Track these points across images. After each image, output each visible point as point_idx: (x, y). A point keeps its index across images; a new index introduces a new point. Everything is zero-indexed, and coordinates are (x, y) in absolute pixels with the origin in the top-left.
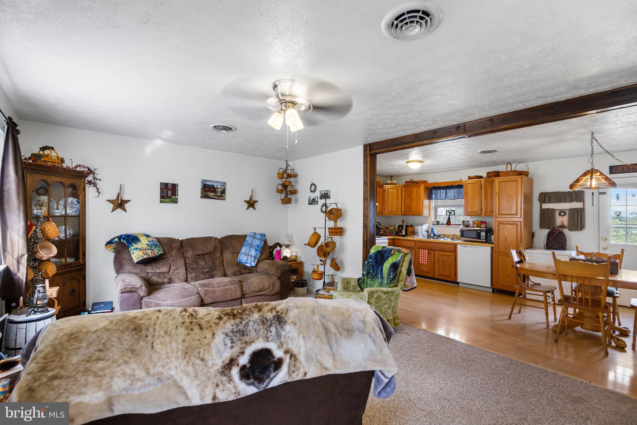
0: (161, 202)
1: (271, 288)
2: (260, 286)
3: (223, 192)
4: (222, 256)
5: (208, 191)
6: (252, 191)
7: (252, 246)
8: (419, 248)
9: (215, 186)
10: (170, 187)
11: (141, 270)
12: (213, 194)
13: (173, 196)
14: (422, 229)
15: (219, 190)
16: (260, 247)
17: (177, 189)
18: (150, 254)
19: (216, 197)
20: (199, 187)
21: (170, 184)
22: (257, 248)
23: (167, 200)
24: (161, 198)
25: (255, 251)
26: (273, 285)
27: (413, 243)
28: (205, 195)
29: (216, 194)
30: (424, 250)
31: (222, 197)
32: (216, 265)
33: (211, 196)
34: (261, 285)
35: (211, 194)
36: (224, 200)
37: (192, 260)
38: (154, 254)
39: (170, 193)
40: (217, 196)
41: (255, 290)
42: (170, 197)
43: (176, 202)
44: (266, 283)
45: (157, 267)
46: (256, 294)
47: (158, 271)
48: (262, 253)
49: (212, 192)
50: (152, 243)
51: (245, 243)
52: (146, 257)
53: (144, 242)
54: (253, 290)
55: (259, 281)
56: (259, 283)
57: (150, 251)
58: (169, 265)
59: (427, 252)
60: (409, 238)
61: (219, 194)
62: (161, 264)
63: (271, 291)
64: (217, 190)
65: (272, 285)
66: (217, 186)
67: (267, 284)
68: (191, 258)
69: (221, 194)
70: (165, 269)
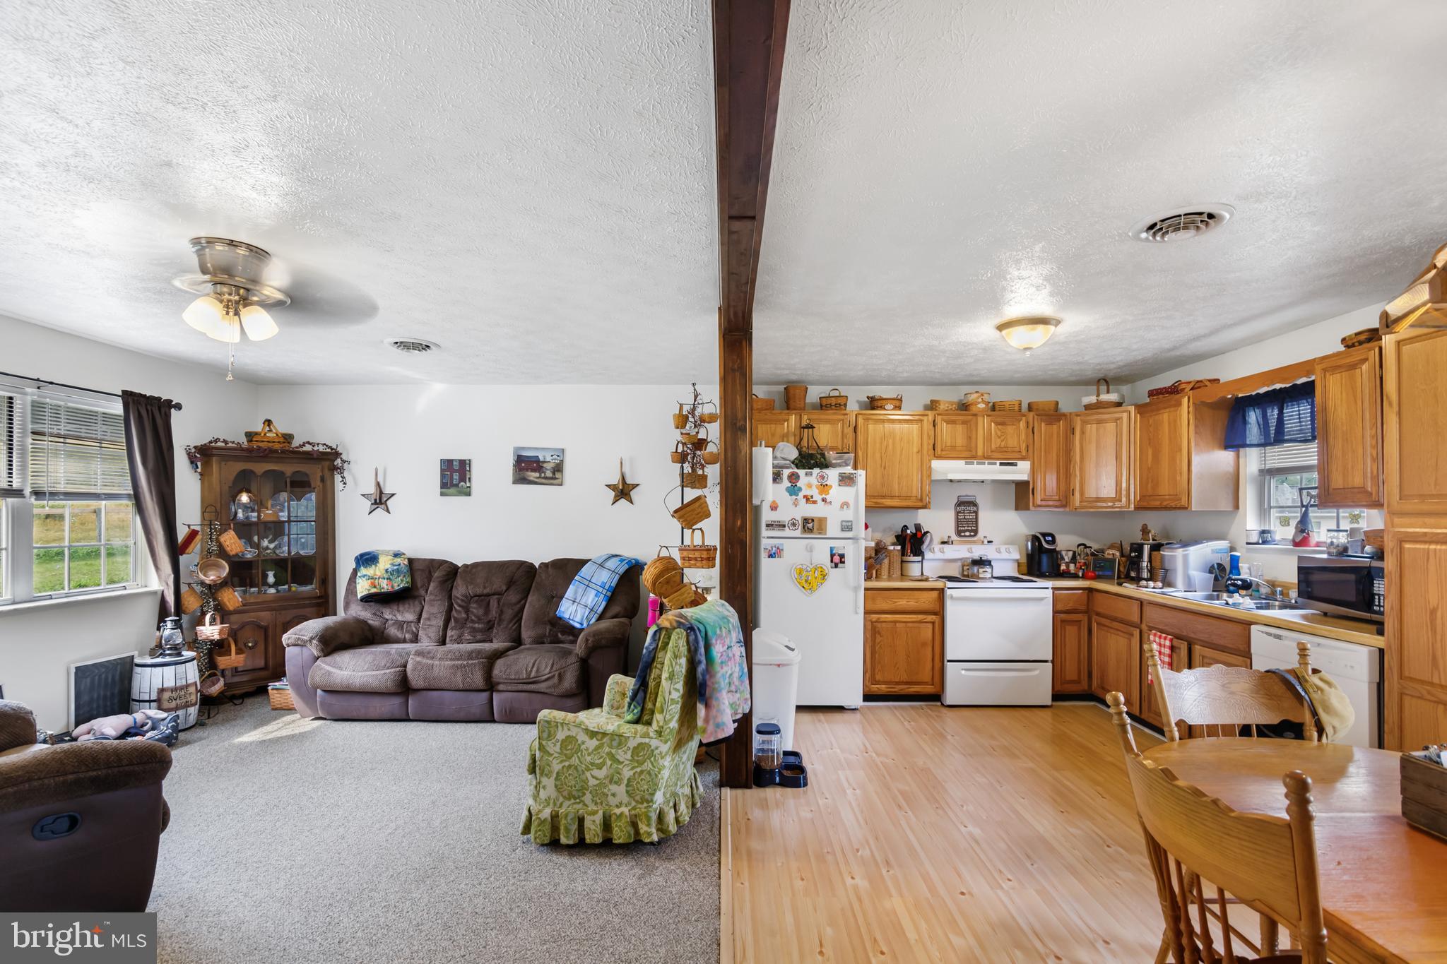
0: (442, 494)
1: (556, 680)
2: (531, 671)
3: (559, 468)
4: (523, 601)
5: (527, 470)
6: (621, 463)
7: (591, 585)
8: (1151, 629)
9: (541, 459)
10: (456, 466)
11: (375, 614)
12: (537, 475)
13: (462, 483)
14: (1185, 557)
15: (547, 466)
16: (607, 587)
17: (468, 469)
18: (385, 586)
19: (543, 481)
20: (510, 461)
21: (456, 460)
22: (600, 590)
23: (452, 490)
24: (441, 488)
25: (596, 596)
26: (560, 674)
27: (1135, 608)
28: (520, 479)
29: (543, 475)
30: (1160, 637)
31: (556, 479)
32: (503, 617)
33: (532, 479)
34: (535, 669)
35: (533, 475)
36: (561, 485)
37: (463, 604)
38: (393, 587)
39: (456, 476)
40: (546, 478)
41: (517, 677)
42: (457, 485)
43: (469, 494)
44: (546, 667)
45: (399, 611)
46: (520, 687)
47: (400, 618)
48: (611, 601)
49: (534, 470)
50: (395, 568)
51: (577, 578)
52: (374, 590)
53: (384, 563)
54: (513, 677)
55: (532, 661)
56: (531, 665)
57: (385, 581)
58: (418, 609)
59: (1168, 643)
60: (1129, 589)
61: (549, 474)
62: (407, 606)
63: (554, 686)
64: (545, 465)
65: (557, 673)
66: (544, 457)
67: (548, 670)
68: (462, 600)
69: (554, 474)
70: (410, 616)
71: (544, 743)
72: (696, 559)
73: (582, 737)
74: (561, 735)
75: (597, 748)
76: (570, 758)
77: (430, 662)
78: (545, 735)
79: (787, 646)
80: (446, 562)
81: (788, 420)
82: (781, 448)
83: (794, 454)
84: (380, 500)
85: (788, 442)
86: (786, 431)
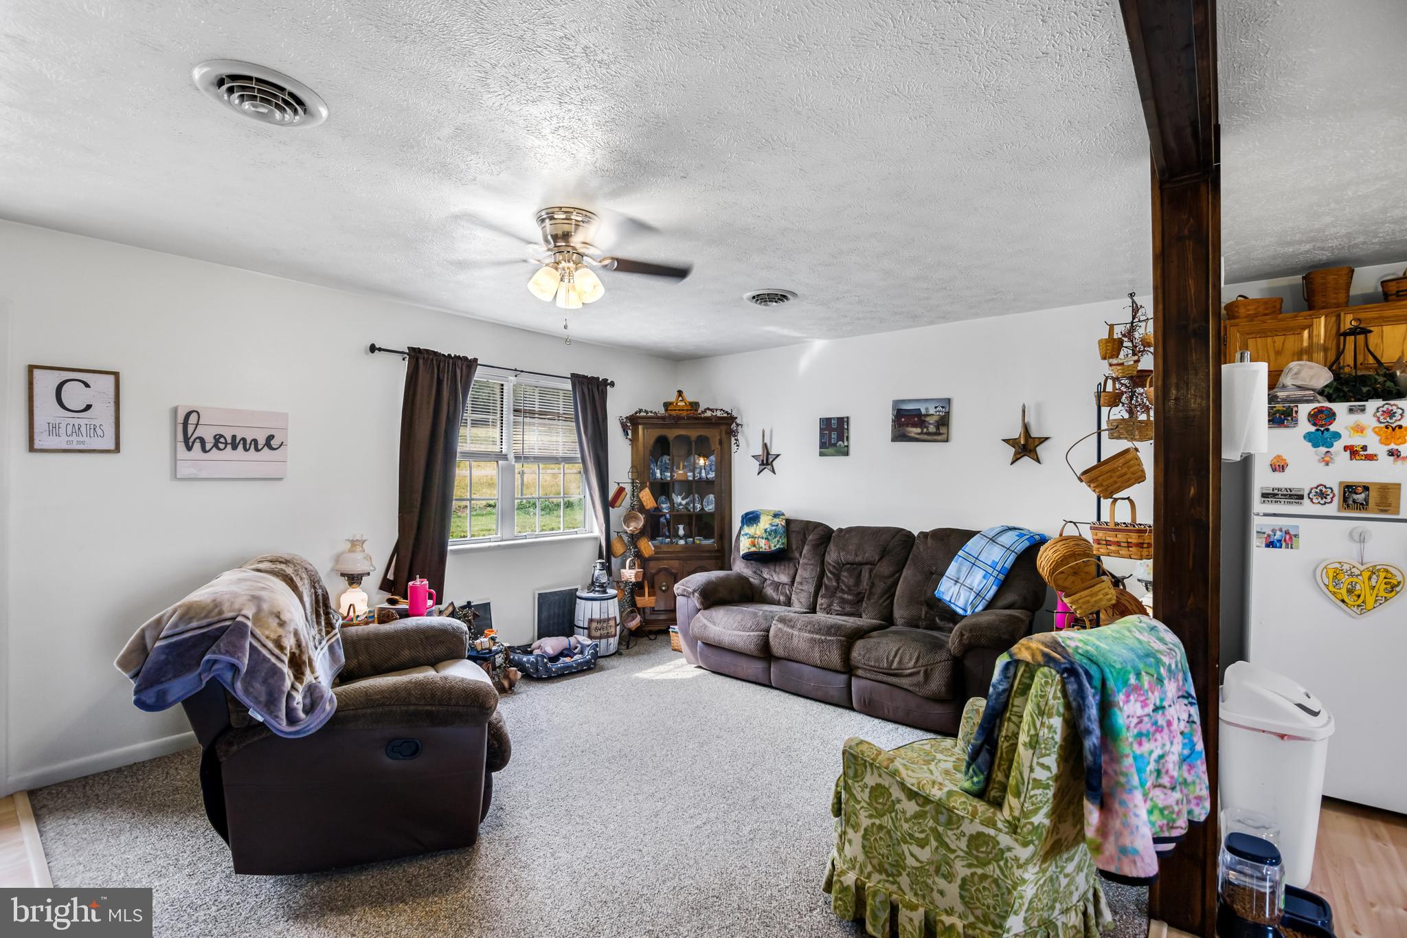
0: (821, 454)
1: (921, 677)
2: (893, 661)
3: (944, 421)
4: (897, 575)
5: (907, 425)
6: (1024, 411)
7: (978, 563)
9: (923, 411)
10: (834, 424)
11: (755, 572)
12: (919, 430)
13: (840, 442)
15: (931, 420)
16: (999, 567)
17: (846, 427)
18: (763, 546)
19: (926, 437)
20: (889, 416)
21: (834, 418)
22: (990, 570)
23: (831, 450)
24: (820, 448)
25: (984, 577)
26: (926, 671)
28: (900, 435)
29: (925, 430)
31: (940, 434)
32: (874, 590)
33: (913, 435)
34: (897, 659)
35: (913, 431)
36: (947, 441)
37: (835, 571)
38: (770, 547)
39: (834, 435)
40: (929, 434)
41: (877, 664)
42: (835, 445)
43: (847, 454)
44: (910, 659)
45: (775, 571)
46: (881, 677)
47: (776, 579)
48: (1004, 586)
49: (915, 425)
50: (774, 528)
51: (961, 553)
52: (753, 549)
53: (765, 523)
54: (872, 664)
55: (895, 649)
56: (893, 654)
57: (764, 541)
58: (792, 572)
61: (932, 429)
62: (782, 567)
63: (917, 684)
64: (928, 419)
65: (923, 669)
66: (927, 409)
67: (912, 664)
68: (834, 567)
69: (938, 428)
70: (784, 578)
71: (850, 782)
72: (1118, 544)
73: (896, 793)
74: (871, 780)
75: (917, 816)
76: (882, 816)
77: (790, 631)
78: (851, 772)
79: (1300, 706)
80: (821, 524)
81: (1310, 327)
82: (1295, 370)
83: (1322, 377)
84: (767, 461)
85: (1310, 359)
86: (1305, 344)
